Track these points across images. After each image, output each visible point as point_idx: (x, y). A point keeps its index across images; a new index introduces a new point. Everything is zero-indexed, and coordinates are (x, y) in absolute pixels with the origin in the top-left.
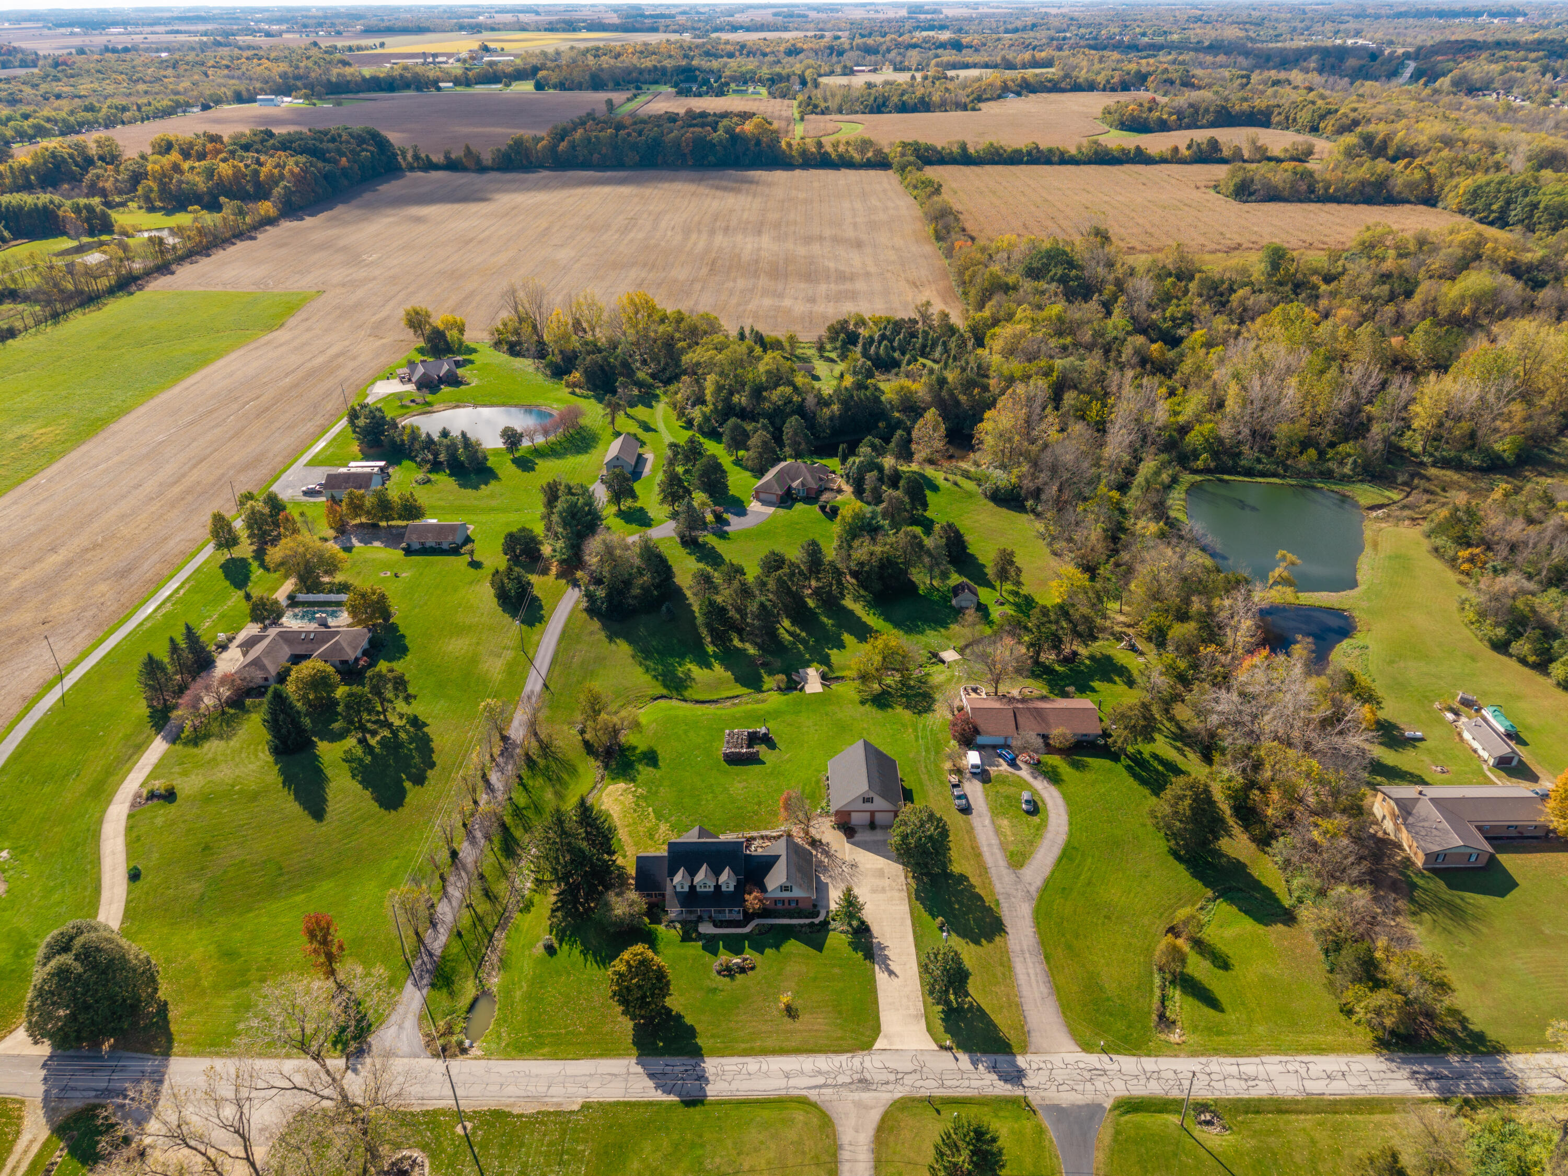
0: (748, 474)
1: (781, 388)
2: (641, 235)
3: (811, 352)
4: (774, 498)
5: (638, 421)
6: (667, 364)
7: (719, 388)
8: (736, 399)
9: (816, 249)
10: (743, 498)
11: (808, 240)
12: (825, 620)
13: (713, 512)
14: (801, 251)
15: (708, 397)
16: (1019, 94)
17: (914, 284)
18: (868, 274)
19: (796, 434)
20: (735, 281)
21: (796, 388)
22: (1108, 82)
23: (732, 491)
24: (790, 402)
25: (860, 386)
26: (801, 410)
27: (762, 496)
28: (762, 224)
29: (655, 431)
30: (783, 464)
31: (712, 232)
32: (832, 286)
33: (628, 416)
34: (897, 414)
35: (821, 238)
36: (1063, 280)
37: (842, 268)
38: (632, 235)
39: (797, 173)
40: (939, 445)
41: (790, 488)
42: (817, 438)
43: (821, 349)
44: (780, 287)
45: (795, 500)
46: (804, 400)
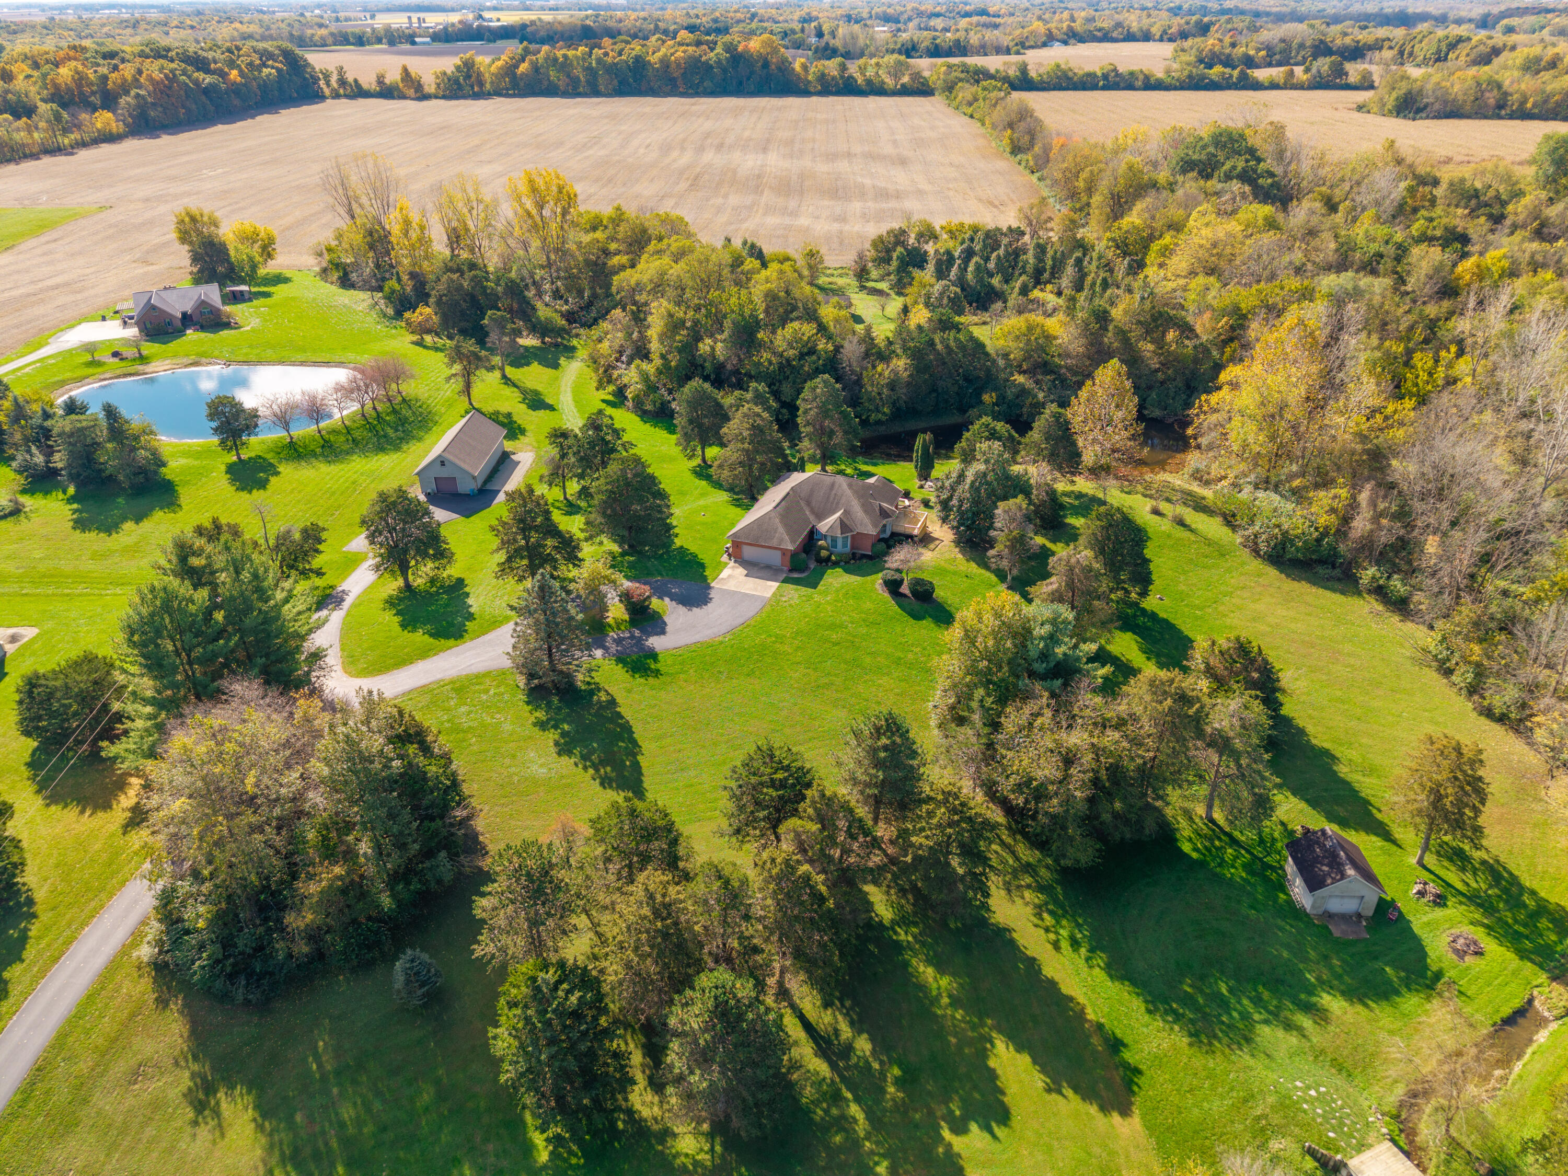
0: (724, 496)
1: (796, 325)
2: (602, 153)
3: (848, 282)
4: (775, 558)
5: (524, 392)
6: (594, 296)
7: (674, 325)
8: (705, 347)
9: (843, 166)
10: (704, 557)
11: (832, 157)
12: (927, 973)
13: (626, 597)
14: (822, 168)
15: (655, 346)
16: (1065, 43)
17: (991, 203)
18: (920, 193)
19: (824, 412)
20: (726, 196)
21: (822, 328)
22: (1165, 32)
23: (683, 539)
24: (812, 351)
25: (945, 325)
26: (832, 365)
27: (749, 552)
28: (768, 141)
29: (551, 408)
30: (797, 478)
31: (701, 149)
32: (870, 204)
33: (506, 380)
34: (1020, 379)
35: (849, 155)
36: (1246, 177)
37: (882, 184)
38: (591, 152)
39: (814, 99)
40: (1120, 437)
41: (813, 534)
42: (864, 423)
43: (862, 274)
44: (792, 204)
45: (826, 563)
46: (838, 349)
